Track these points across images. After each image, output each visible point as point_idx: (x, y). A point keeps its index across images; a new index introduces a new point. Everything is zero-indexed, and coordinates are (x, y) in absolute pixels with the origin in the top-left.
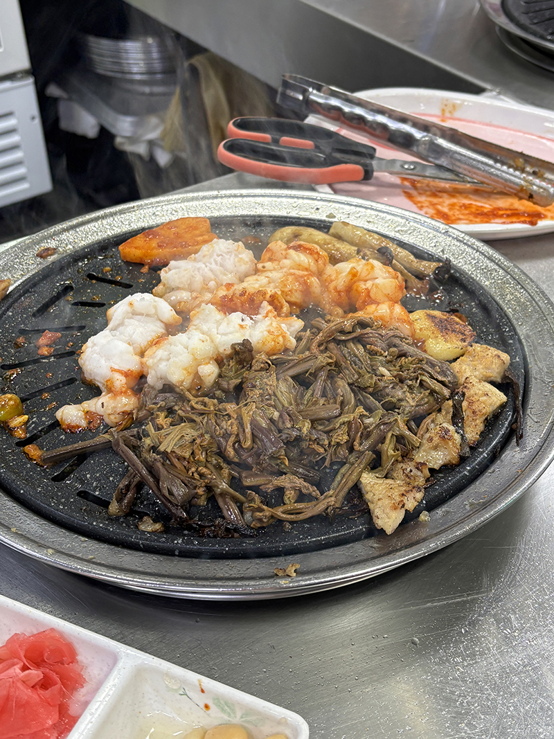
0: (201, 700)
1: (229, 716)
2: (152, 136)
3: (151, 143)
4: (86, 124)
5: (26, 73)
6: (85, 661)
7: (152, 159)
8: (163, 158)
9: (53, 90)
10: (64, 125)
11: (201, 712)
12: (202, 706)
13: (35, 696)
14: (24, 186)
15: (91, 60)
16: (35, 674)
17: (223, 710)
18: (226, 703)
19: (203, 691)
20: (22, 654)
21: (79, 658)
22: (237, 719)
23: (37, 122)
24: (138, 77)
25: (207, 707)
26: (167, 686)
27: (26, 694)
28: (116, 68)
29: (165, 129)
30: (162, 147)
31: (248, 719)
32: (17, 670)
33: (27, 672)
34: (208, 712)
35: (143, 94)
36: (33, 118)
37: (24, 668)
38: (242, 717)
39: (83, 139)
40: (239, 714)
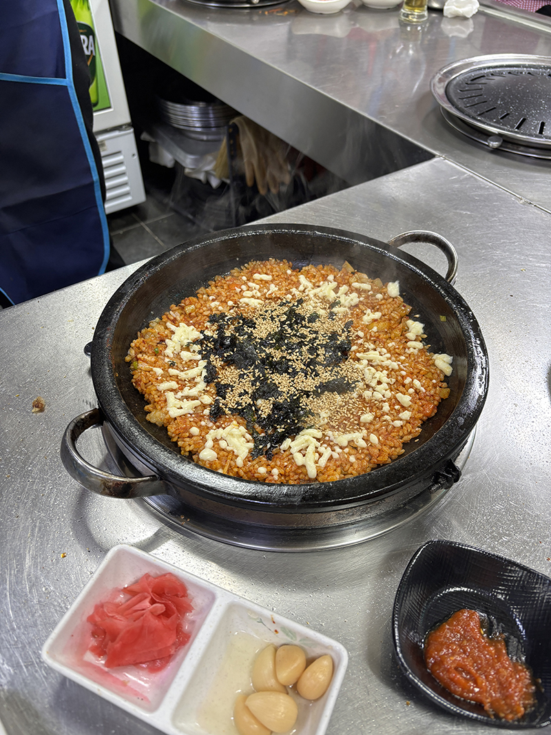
0: (273, 627)
1: (292, 638)
2: (208, 168)
3: (207, 173)
4: (167, 158)
5: (128, 125)
6: (192, 594)
7: (208, 183)
8: (215, 183)
9: (145, 136)
10: (152, 159)
11: (273, 634)
12: (273, 630)
13: (161, 624)
14: (129, 198)
15: (169, 118)
16: (160, 607)
17: (287, 635)
18: (290, 631)
19: (274, 622)
20: (150, 590)
21: (188, 592)
22: (297, 642)
23: (136, 157)
24: (199, 130)
25: (276, 631)
26: (249, 616)
27: (155, 623)
28: (185, 123)
29: (216, 164)
30: (214, 176)
31: (305, 642)
32: (146, 603)
33: (154, 605)
34: (278, 634)
35: (202, 140)
36: (134, 155)
37: (153, 602)
38: (300, 641)
39: (165, 167)
40: (298, 639)
